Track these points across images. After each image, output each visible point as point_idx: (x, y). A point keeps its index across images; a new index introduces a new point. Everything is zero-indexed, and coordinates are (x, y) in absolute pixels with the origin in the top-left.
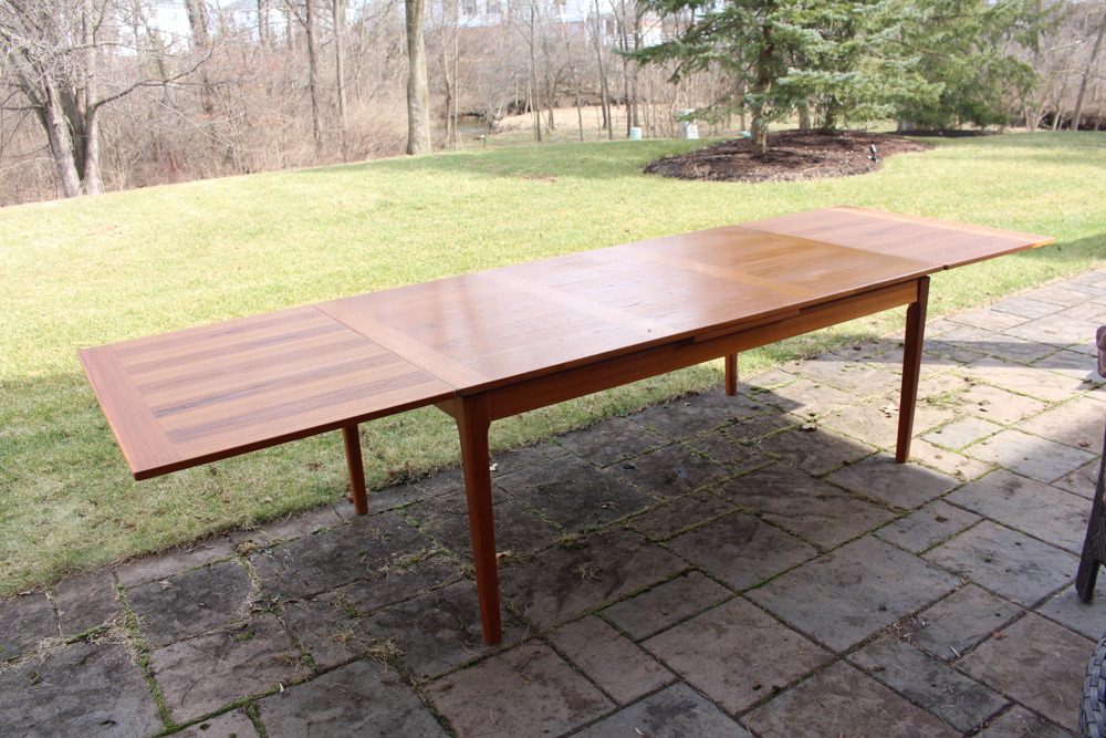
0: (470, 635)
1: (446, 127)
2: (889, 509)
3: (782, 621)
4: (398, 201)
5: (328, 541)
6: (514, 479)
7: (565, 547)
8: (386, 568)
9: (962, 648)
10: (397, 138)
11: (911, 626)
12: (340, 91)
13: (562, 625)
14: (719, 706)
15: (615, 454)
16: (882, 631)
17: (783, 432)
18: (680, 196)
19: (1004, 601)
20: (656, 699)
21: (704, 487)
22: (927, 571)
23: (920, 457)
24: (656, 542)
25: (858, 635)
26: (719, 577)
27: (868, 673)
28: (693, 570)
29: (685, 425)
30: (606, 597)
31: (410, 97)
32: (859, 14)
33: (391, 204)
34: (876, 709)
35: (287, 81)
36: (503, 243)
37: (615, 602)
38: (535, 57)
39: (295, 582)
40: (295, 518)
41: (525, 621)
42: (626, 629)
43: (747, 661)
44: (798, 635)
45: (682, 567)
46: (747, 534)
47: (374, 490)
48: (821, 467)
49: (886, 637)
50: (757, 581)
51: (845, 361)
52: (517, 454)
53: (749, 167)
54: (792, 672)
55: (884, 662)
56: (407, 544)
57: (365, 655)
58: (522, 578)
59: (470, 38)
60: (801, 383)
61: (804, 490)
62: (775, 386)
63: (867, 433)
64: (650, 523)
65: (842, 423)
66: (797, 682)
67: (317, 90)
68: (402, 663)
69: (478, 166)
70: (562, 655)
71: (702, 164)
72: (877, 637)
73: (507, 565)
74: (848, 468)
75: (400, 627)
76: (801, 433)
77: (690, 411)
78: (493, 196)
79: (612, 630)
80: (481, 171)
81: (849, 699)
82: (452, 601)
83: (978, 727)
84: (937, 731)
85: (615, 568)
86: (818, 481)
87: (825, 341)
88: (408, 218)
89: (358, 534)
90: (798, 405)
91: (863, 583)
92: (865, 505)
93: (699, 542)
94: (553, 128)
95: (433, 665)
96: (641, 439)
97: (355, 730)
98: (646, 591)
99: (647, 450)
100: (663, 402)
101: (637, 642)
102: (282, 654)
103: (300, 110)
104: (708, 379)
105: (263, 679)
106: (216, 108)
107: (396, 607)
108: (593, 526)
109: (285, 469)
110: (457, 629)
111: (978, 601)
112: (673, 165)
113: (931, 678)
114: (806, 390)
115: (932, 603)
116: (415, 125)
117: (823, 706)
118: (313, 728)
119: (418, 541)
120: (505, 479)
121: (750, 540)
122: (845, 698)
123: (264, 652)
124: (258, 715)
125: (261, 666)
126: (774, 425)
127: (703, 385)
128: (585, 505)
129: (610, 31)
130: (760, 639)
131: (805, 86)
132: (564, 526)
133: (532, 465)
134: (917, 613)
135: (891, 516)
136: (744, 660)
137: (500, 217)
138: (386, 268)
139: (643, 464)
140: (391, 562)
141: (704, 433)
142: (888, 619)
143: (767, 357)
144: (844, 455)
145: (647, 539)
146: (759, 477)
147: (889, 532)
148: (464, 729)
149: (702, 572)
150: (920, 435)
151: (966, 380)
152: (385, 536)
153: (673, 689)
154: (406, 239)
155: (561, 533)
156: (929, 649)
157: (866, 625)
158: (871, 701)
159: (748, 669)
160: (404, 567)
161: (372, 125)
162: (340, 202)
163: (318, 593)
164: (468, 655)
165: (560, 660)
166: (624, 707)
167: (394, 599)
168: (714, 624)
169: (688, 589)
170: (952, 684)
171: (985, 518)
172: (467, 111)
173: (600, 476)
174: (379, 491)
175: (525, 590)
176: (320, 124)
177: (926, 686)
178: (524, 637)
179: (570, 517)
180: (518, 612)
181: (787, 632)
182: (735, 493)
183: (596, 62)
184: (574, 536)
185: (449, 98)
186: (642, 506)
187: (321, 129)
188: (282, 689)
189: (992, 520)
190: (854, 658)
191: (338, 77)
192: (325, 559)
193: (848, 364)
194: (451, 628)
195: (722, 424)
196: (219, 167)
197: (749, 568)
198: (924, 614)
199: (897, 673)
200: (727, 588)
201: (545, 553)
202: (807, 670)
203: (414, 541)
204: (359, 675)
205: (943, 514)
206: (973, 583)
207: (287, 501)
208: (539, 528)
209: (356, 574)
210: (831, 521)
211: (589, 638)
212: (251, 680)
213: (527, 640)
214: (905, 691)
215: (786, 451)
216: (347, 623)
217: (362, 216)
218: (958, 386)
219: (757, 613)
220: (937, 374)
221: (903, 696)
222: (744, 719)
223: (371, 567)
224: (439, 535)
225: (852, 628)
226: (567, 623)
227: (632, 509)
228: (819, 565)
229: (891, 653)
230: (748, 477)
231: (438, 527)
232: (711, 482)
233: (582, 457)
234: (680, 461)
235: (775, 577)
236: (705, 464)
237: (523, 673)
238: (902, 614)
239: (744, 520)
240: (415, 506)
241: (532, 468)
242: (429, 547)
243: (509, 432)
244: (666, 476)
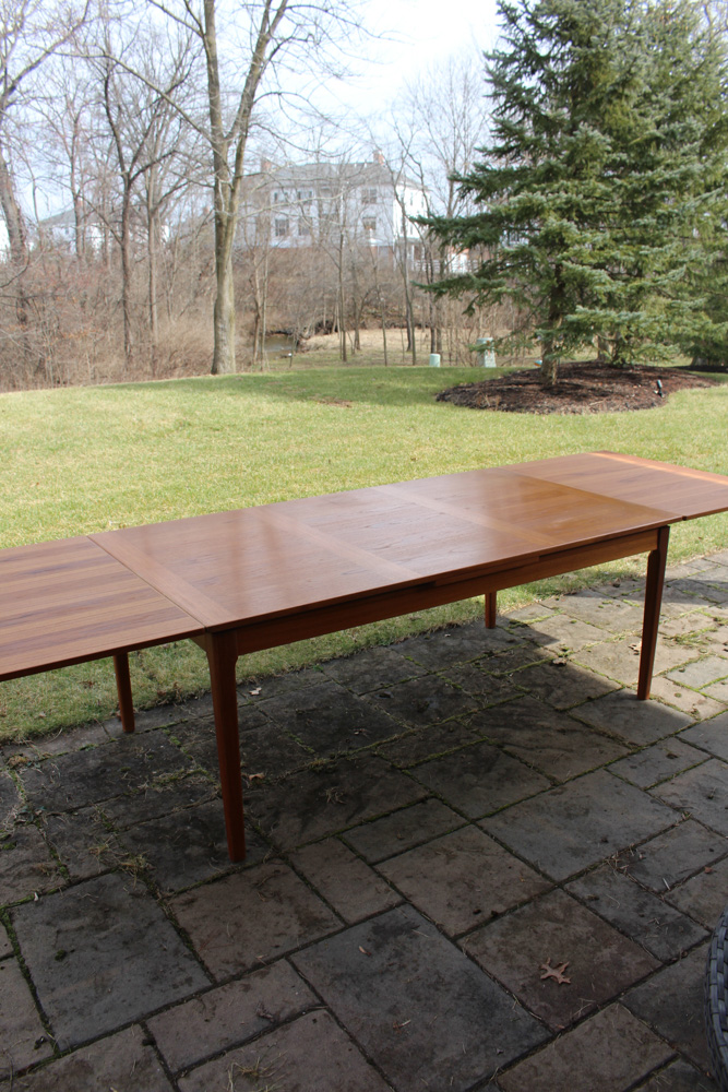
0: (217, 852)
1: (254, 344)
2: (624, 745)
3: (509, 850)
4: (197, 421)
5: (94, 758)
6: (275, 703)
7: (314, 771)
8: (145, 785)
9: (674, 881)
10: (205, 354)
11: (629, 859)
12: (151, 306)
13: (303, 846)
14: (440, 928)
15: (373, 682)
16: (601, 862)
17: (534, 666)
18: (469, 425)
19: (719, 838)
20: (382, 920)
21: (453, 717)
22: (652, 806)
23: (660, 695)
24: (401, 769)
25: (577, 865)
26: (455, 805)
27: (582, 902)
28: (432, 797)
29: (443, 656)
30: (347, 821)
31: (217, 316)
32: (646, 256)
33: (189, 425)
34: (585, 936)
35: (101, 295)
36: (293, 467)
37: (355, 826)
38: (344, 279)
39: (59, 796)
40: (65, 735)
41: (269, 840)
42: (362, 852)
43: (471, 887)
44: (522, 863)
45: (421, 794)
46: (488, 764)
47: (142, 709)
48: (566, 701)
49: (604, 868)
50: (491, 810)
51: (603, 597)
52: (281, 679)
53: (538, 399)
54: (511, 898)
55: (599, 892)
56: (168, 762)
57: (117, 868)
58: (271, 800)
59: (282, 258)
60: (558, 618)
61: (546, 724)
62: (533, 620)
63: (614, 669)
64: (397, 751)
65: (592, 659)
66: (515, 908)
67: (129, 306)
68: (151, 876)
69: (277, 389)
70: (301, 875)
71: (492, 394)
72: (596, 868)
73: (259, 786)
74: (591, 704)
75: (153, 842)
76: (551, 668)
77: (449, 642)
78: (289, 419)
79: (349, 852)
80: (280, 394)
81: (562, 926)
82: (204, 819)
83: (677, 956)
84: (639, 959)
85: (359, 793)
86: (561, 715)
87: (588, 578)
88: (204, 440)
89: (123, 752)
90: (552, 640)
91: (590, 815)
92: (602, 740)
93: (442, 770)
94: (358, 348)
95: (180, 879)
96: (400, 668)
97: (100, 939)
98: (386, 816)
99: (404, 679)
100: (425, 633)
101: (371, 865)
102: (39, 865)
103: (112, 323)
104: (470, 612)
105: (20, 888)
106: (30, 319)
107: (151, 823)
108: (345, 752)
109: (62, 686)
110: (205, 846)
111: (696, 836)
112: (465, 394)
113: (641, 907)
114: (562, 625)
115: (652, 837)
116: (221, 345)
117: (536, 932)
118: (61, 936)
119: (179, 760)
120: (266, 703)
121: (489, 770)
122: (557, 925)
123: (23, 862)
124: (12, 922)
125: (20, 875)
126: (527, 659)
127: (464, 617)
128: (339, 731)
129: (418, 257)
130: (487, 866)
131: (593, 324)
132: (316, 751)
133: (293, 689)
134: (636, 846)
135: (625, 751)
136: (468, 885)
137: (293, 442)
138: (178, 489)
139: (399, 693)
140: (151, 780)
141: (460, 665)
142: (609, 851)
144: (590, 691)
145: (393, 766)
146: (506, 709)
147: (622, 768)
148: (201, 941)
149: (441, 799)
150: (664, 674)
151: (716, 620)
152: (148, 754)
153: (399, 910)
154: (200, 460)
155: (313, 758)
156: (643, 881)
157: (587, 856)
158: (581, 929)
159: (471, 894)
160: (163, 785)
161: (181, 341)
162: (141, 421)
163: (80, 808)
164: (213, 871)
165: (298, 879)
166: (352, 926)
167: (150, 815)
168: (445, 850)
169: (424, 816)
170: (659, 915)
171: (713, 756)
172: (276, 329)
173: (357, 703)
174: (147, 710)
175: (273, 811)
176: (131, 338)
177: (634, 916)
178: (267, 856)
179: (323, 742)
180: (263, 832)
181: (512, 859)
182: (481, 725)
183: (401, 287)
184: (325, 760)
185: (258, 317)
186: (392, 734)
187: (132, 342)
188: (36, 898)
189: (719, 758)
190: (571, 887)
191: (150, 291)
192: (90, 774)
193: (606, 601)
194: (200, 844)
195: (478, 656)
196: (30, 377)
197: (484, 798)
198: (643, 848)
199: (609, 903)
200: (462, 816)
201: (295, 776)
202: (525, 897)
203: (174, 761)
204: (110, 887)
205: (674, 751)
206: (693, 819)
207: (58, 717)
208: (293, 752)
209: (117, 790)
210: (568, 754)
211: (327, 859)
212: (8, 888)
213: (269, 859)
214: (614, 920)
215: (535, 685)
216: (104, 836)
217: (160, 435)
218: (707, 625)
219: (486, 841)
220: (688, 613)
221: (613, 924)
222: (461, 942)
223: (132, 784)
224: (199, 755)
225: (574, 858)
226: (310, 843)
227: (382, 737)
228: (550, 797)
229: (607, 884)
230: (496, 709)
231: (198, 747)
232: (460, 712)
233: (342, 685)
234: (434, 691)
235: (507, 807)
236: (457, 695)
237: (262, 890)
238: (622, 847)
239: (487, 750)
240: (179, 727)
241: (293, 693)
242: (188, 767)
243: (275, 657)
244: (419, 705)
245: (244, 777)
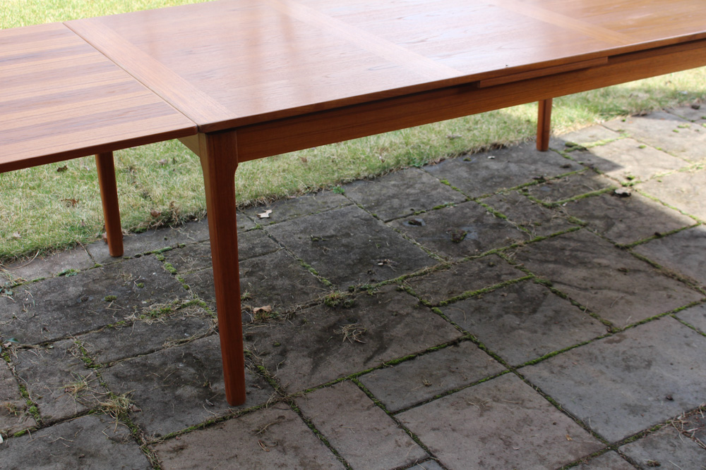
0: (212, 394)
2: (697, 290)
3: (554, 404)
5: (75, 285)
6: (287, 228)
7: (330, 306)
8: (133, 317)
13: (313, 390)
15: (402, 207)
16: (664, 423)
17: (592, 195)
21: (494, 250)
24: (430, 306)
25: (636, 426)
26: (493, 350)
27: (640, 467)
28: (466, 339)
29: (485, 180)
30: (365, 363)
37: (375, 369)
39: (32, 327)
40: (43, 258)
41: (274, 382)
42: (382, 399)
43: (508, 444)
44: (569, 420)
45: (454, 336)
46: (534, 305)
47: (133, 231)
48: (629, 237)
49: (667, 430)
50: (534, 357)
51: (679, 120)
52: (295, 201)
54: (556, 459)
55: (660, 457)
56: (160, 291)
57: (96, 409)
58: (279, 336)
60: (623, 142)
61: (604, 262)
62: (593, 144)
63: (688, 203)
64: (427, 286)
65: (662, 190)
68: (135, 419)
70: (308, 422)
72: (658, 429)
73: (264, 321)
74: (659, 240)
75: (139, 381)
76: (613, 199)
77: (492, 164)
79: (366, 398)
82: (199, 356)
85: (380, 332)
86: (622, 252)
87: (659, 96)
89: (108, 278)
90: (614, 167)
91: (652, 368)
92: (671, 283)
93: (478, 309)
95: (168, 423)
96: (434, 192)
98: (411, 359)
99: (438, 205)
100: (464, 154)
101: (392, 414)
102: (6, 403)
107: (138, 359)
108: (365, 285)
109: (42, 204)
110: (199, 387)
114: (628, 150)
119: (173, 289)
120: (277, 228)
121: (534, 311)
126: (584, 187)
127: (512, 137)
128: (360, 261)
130: (527, 421)
132: (333, 282)
133: (310, 214)
135: (698, 297)
136: (505, 443)
139: (431, 220)
140: (140, 311)
141: (504, 191)
142: (675, 410)
143: (590, 110)
144: (658, 226)
145: (421, 303)
146: (557, 243)
147: (693, 316)
149: (476, 343)
152: (138, 282)
153: (421, 467)
155: (329, 291)
157: (647, 415)
159: (507, 451)
160: (154, 317)
163: (56, 340)
164: (206, 415)
165: (305, 427)
167: (137, 350)
168: (478, 401)
169: (456, 360)
173: (382, 230)
174: (139, 233)
175: (280, 349)
178: (270, 400)
179: (341, 273)
180: (267, 372)
181: (558, 414)
182: (527, 259)
184: (342, 293)
186: (422, 266)
188: (1, 440)
190: (627, 450)
192: (69, 303)
193: (681, 124)
194: (193, 384)
195: (526, 182)
197: (527, 342)
200: (500, 362)
201: (307, 311)
202: (572, 458)
203: (168, 289)
204: (87, 430)
207: (35, 238)
208: (305, 283)
209: (100, 322)
210: (629, 297)
211: (340, 405)
213: (273, 403)
215: (592, 217)
216: (83, 373)
219: (528, 392)
223: (117, 315)
224: (197, 284)
225: (631, 417)
226: (319, 387)
227: (410, 269)
228: (607, 345)
229: (670, 448)
230: (545, 242)
231: (196, 275)
232: (502, 245)
233: (365, 209)
234: (473, 220)
235: (554, 355)
236: (499, 225)
237: (263, 439)
238: (690, 407)
239: (532, 289)
240: (174, 251)
241: (309, 218)
242: (183, 297)
243: (290, 177)
244: (454, 235)
245: (248, 310)
